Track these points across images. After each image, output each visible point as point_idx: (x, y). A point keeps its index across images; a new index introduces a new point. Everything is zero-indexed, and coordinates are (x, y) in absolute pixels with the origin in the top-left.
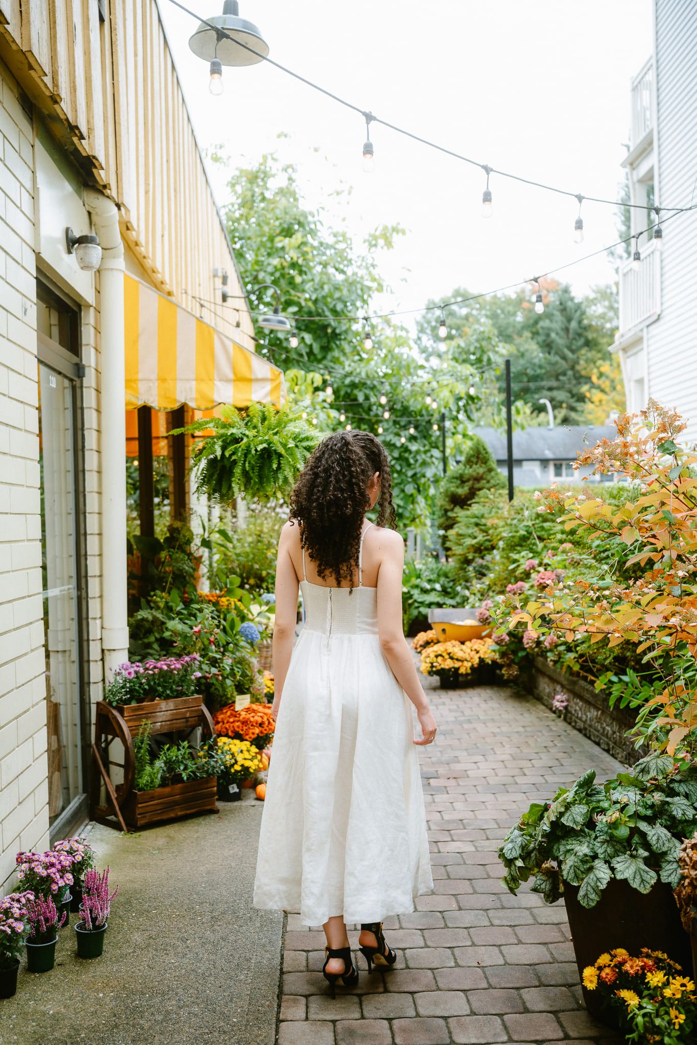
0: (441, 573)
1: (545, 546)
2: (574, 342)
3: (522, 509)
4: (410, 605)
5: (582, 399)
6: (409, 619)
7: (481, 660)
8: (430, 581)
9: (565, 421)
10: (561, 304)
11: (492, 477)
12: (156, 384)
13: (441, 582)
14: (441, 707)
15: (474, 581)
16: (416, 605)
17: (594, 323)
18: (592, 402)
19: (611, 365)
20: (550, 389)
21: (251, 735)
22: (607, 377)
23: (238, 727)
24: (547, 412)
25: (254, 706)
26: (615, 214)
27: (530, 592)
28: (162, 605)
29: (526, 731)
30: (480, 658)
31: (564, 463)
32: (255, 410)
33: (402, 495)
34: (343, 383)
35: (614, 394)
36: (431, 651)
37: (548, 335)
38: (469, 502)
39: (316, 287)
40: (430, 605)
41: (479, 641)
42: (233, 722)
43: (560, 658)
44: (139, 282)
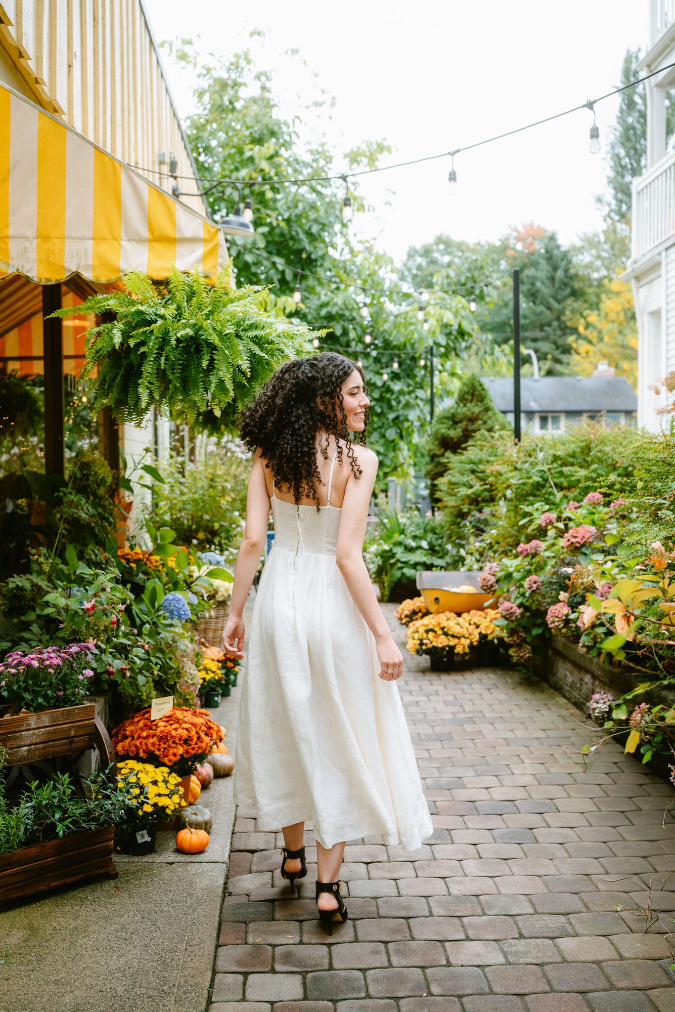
0: (428, 527)
1: (566, 497)
2: (560, 292)
3: (534, 450)
4: (392, 565)
5: (567, 350)
6: (391, 582)
7: (483, 637)
8: (415, 537)
9: (550, 373)
10: (547, 252)
11: (490, 418)
12: (35, 244)
13: (428, 539)
14: (433, 698)
15: (472, 539)
16: (399, 565)
17: (581, 273)
18: (578, 354)
19: (599, 315)
20: (535, 340)
21: (171, 757)
22: (595, 328)
23: (153, 744)
24: (531, 364)
25: (178, 713)
26: (604, 159)
27: (548, 554)
28: (46, 568)
29: (548, 737)
30: (480, 634)
31: (550, 415)
32: (178, 281)
33: (382, 441)
34: (319, 314)
35: (601, 345)
36: (421, 624)
37: (533, 284)
38: (463, 446)
39: (289, 204)
40: (415, 566)
41: (480, 613)
42: (147, 737)
43: (595, 643)
44: (10, 92)
